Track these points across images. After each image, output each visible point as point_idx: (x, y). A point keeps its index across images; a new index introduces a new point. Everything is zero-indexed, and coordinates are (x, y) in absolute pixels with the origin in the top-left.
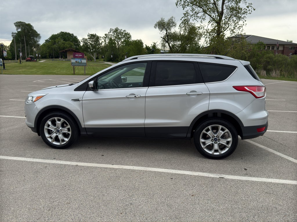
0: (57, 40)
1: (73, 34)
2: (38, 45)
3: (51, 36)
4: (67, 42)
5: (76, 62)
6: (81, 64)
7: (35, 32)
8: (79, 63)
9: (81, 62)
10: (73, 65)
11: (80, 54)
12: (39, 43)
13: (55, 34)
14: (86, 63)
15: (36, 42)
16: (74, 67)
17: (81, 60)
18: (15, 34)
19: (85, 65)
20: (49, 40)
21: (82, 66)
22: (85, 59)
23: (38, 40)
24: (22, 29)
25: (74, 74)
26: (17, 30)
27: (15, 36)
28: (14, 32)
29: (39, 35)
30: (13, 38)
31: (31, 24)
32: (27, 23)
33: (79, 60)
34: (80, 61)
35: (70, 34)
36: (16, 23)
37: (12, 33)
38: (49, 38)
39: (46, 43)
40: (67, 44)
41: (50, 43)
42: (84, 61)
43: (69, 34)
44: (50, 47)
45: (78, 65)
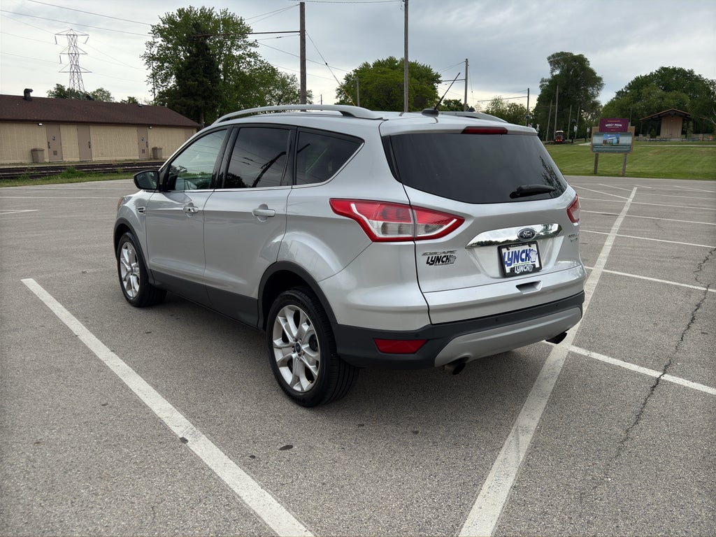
0: (645, 90)
1: (691, 72)
2: (596, 104)
3: (633, 79)
4: (672, 94)
5: (605, 142)
6: (617, 148)
7: (592, 73)
8: (612, 144)
9: (618, 142)
10: (595, 149)
11: (617, 123)
12: (597, 99)
13: (643, 75)
14: (630, 146)
15: (589, 97)
16: (597, 155)
17: (618, 138)
18: (547, 83)
19: (627, 150)
20: (626, 92)
21: (619, 152)
22: (629, 134)
23: (595, 93)
24: (563, 68)
25: (595, 173)
26: (552, 72)
27: (547, 86)
28: (545, 78)
29: (600, 79)
30: (543, 91)
31: (585, 57)
32: (576, 54)
33: (612, 138)
34: (615, 141)
35: (684, 71)
36: (553, 56)
37: (540, 81)
38: (626, 87)
39: (616, 98)
40: (671, 99)
41: (628, 98)
42: (626, 140)
43: (681, 72)
44: (624, 108)
45: (608, 149)
